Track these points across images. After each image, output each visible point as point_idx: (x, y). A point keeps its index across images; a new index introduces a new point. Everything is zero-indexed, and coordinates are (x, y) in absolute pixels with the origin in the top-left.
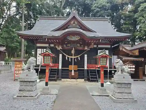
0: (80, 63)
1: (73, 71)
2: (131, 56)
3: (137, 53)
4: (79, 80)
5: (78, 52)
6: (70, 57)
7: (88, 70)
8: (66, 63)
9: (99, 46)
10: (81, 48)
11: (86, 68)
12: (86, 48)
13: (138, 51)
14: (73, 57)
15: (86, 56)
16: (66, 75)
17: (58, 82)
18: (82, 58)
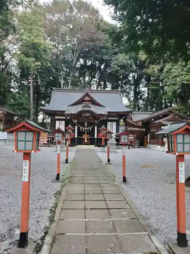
0: (91, 133)
1: (86, 139)
2: (137, 127)
3: (140, 124)
4: (90, 146)
5: (90, 124)
6: (84, 128)
7: (97, 139)
8: (80, 133)
9: (109, 118)
10: (92, 121)
11: (96, 137)
12: (96, 122)
13: (141, 122)
14: (86, 128)
15: (96, 127)
16: (80, 142)
17: (75, 147)
18: (93, 129)
